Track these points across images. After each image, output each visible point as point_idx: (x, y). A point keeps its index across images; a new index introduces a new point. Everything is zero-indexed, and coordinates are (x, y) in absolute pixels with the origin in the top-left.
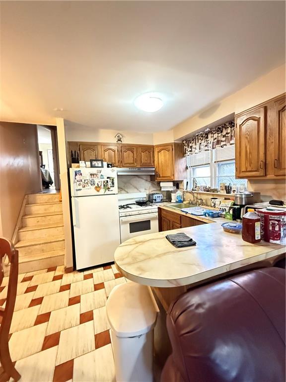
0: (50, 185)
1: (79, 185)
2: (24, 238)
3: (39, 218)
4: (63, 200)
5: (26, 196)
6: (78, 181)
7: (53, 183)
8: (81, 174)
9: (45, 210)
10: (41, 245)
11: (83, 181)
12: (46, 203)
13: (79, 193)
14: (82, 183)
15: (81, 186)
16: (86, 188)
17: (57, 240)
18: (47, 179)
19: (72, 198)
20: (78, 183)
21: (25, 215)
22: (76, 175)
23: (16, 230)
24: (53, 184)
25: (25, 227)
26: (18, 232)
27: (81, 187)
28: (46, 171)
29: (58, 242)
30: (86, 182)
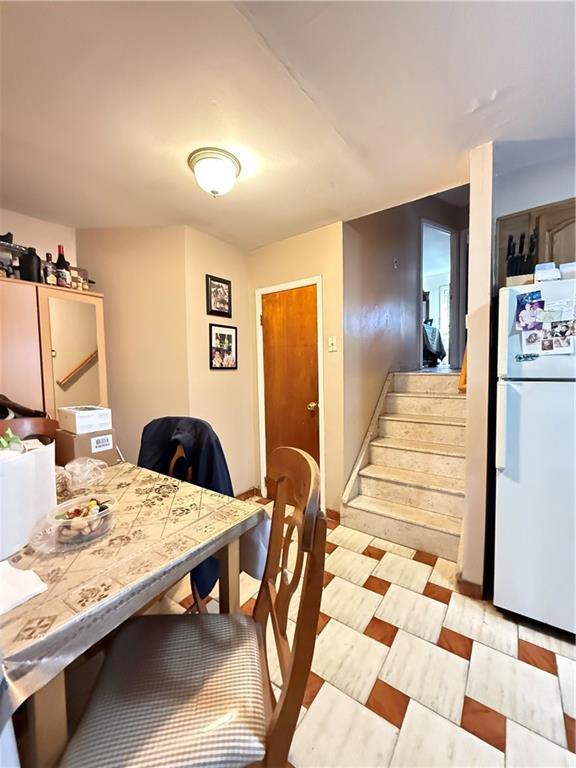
0: (439, 360)
1: (530, 341)
2: (379, 460)
3: (410, 425)
4: (468, 386)
5: (391, 375)
6: (525, 328)
7: (445, 355)
8: (541, 304)
9: (424, 409)
10: (407, 489)
11: (547, 326)
12: (427, 393)
13: (528, 369)
14: (540, 334)
15: (538, 345)
16: (556, 350)
17: (444, 489)
18: (434, 348)
19: (501, 385)
20: (525, 335)
21: (386, 413)
22: (521, 306)
23: (367, 440)
24: (446, 359)
25: (383, 437)
26: (370, 446)
27: (536, 348)
28: (434, 331)
29: (446, 496)
30: (557, 330)
